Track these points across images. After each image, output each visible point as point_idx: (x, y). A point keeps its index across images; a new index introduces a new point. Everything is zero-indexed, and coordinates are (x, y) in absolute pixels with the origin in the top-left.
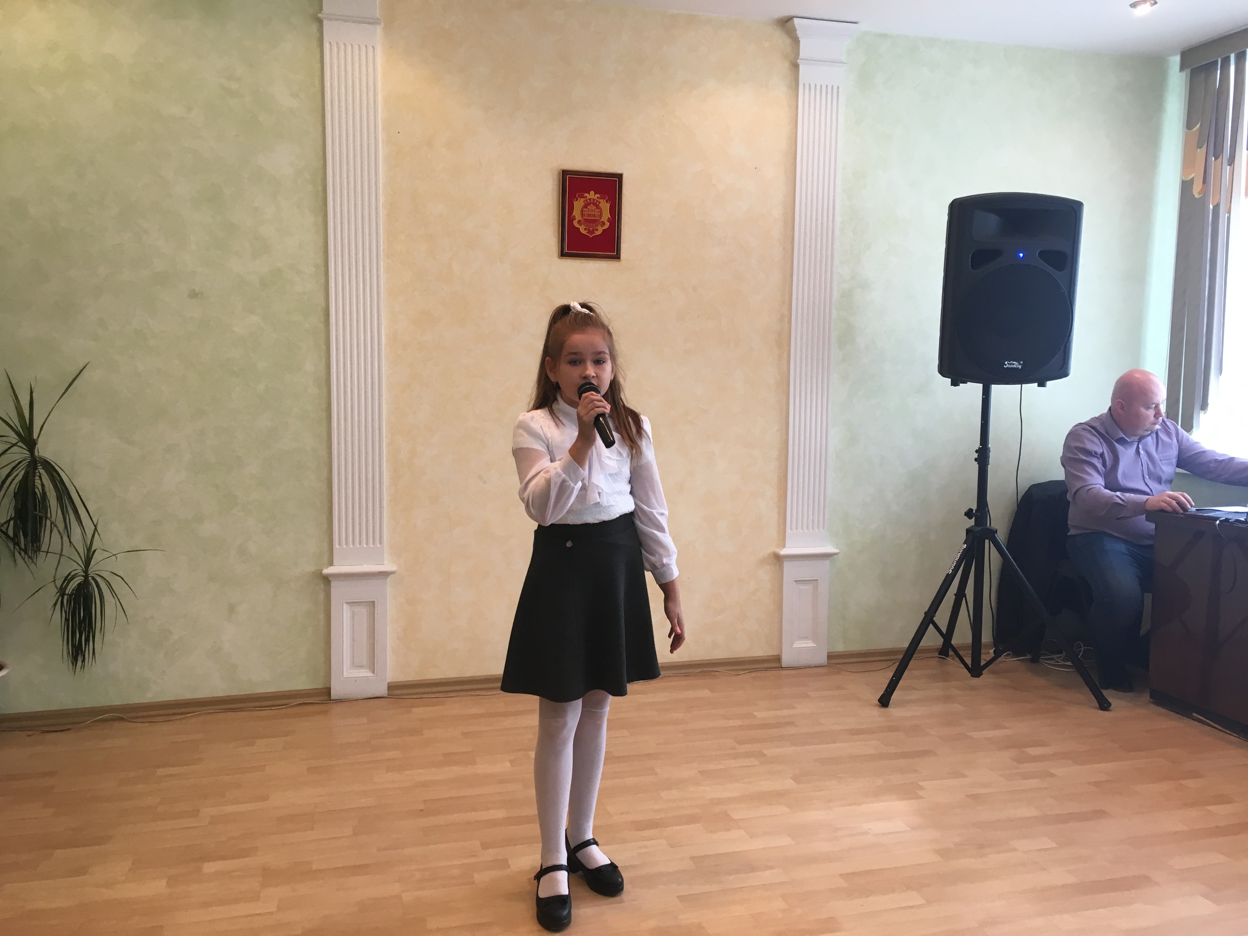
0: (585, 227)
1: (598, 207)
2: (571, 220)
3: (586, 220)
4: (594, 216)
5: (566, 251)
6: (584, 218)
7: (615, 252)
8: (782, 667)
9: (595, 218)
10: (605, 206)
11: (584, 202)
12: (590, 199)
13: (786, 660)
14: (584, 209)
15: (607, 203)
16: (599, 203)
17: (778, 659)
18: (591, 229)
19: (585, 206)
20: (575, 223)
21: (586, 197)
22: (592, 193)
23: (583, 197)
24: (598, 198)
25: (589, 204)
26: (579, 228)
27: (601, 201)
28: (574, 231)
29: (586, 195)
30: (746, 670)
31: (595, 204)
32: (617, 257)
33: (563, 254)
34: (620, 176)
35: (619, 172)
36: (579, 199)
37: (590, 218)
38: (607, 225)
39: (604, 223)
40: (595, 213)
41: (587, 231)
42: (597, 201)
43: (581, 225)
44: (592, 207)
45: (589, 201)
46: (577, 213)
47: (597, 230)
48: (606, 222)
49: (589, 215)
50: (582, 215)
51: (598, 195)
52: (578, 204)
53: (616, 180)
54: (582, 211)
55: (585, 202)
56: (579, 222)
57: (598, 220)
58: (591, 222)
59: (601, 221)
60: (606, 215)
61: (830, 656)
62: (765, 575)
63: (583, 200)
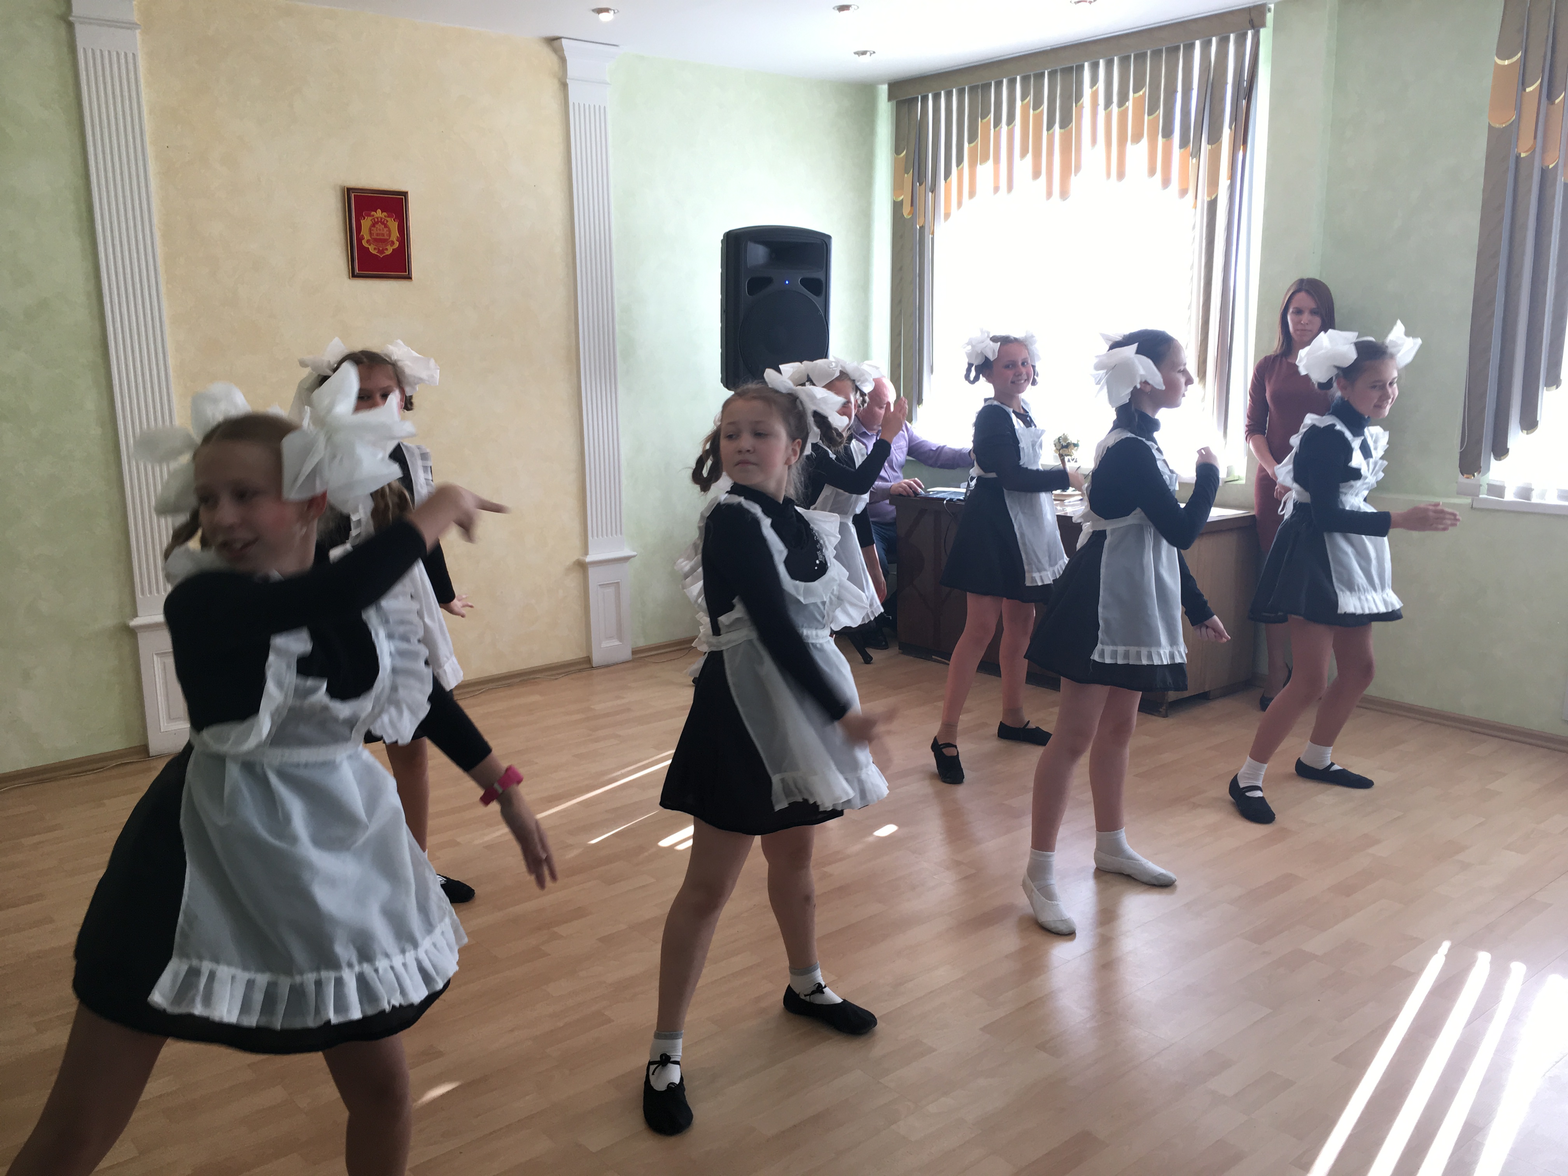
0: (375, 247)
1: (386, 226)
2: (360, 240)
3: (376, 240)
4: (383, 235)
5: (357, 271)
6: (373, 237)
7: (406, 272)
8: (593, 667)
9: (384, 238)
10: (393, 225)
11: (371, 220)
12: (377, 218)
13: (596, 659)
14: (372, 228)
15: (394, 221)
16: (387, 221)
17: (588, 660)
18: (381, 249)
19: (373, 225)
20: (364, 243)
21: (373, 216)
22: (379, 211)
23: (369, 215)
24: (385, 216)
25: (377, 223)
26: (368, 248)
27: (388, 219)
28: (363, 250)
29: (373, 213)
30: (562, 673)
31: (383, 223)
32: (409, 277)
33: (354, 275)
34: (405, 194)
35: (403, 189)
36: (366, 218)
37: (378, 237)
38: (397, 244)
39: (393, 243)
40: (384, 232)
41: (377, 251)
42: (385, 219)
43: (370, 245)
44: (380, 226)
45: (376, 220)
46: (365, 232)
47: (387, 249)
48: (395, 242)
49: (377, 235)
50: (371, 234)
51: (385, 214)
52: (366, 223)
53: (403, 198)
54: (370, 230)
55: (373, 220)
56: (368, 241)
57: (387, 239)
58: (381, 241)
59: (391, 239)
60: (395, 234)
61: (634, 652)
62: (572, 582)
63: (370, 218)
